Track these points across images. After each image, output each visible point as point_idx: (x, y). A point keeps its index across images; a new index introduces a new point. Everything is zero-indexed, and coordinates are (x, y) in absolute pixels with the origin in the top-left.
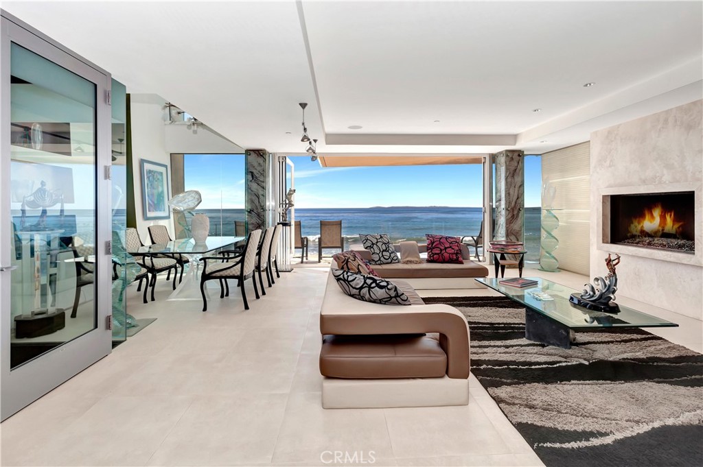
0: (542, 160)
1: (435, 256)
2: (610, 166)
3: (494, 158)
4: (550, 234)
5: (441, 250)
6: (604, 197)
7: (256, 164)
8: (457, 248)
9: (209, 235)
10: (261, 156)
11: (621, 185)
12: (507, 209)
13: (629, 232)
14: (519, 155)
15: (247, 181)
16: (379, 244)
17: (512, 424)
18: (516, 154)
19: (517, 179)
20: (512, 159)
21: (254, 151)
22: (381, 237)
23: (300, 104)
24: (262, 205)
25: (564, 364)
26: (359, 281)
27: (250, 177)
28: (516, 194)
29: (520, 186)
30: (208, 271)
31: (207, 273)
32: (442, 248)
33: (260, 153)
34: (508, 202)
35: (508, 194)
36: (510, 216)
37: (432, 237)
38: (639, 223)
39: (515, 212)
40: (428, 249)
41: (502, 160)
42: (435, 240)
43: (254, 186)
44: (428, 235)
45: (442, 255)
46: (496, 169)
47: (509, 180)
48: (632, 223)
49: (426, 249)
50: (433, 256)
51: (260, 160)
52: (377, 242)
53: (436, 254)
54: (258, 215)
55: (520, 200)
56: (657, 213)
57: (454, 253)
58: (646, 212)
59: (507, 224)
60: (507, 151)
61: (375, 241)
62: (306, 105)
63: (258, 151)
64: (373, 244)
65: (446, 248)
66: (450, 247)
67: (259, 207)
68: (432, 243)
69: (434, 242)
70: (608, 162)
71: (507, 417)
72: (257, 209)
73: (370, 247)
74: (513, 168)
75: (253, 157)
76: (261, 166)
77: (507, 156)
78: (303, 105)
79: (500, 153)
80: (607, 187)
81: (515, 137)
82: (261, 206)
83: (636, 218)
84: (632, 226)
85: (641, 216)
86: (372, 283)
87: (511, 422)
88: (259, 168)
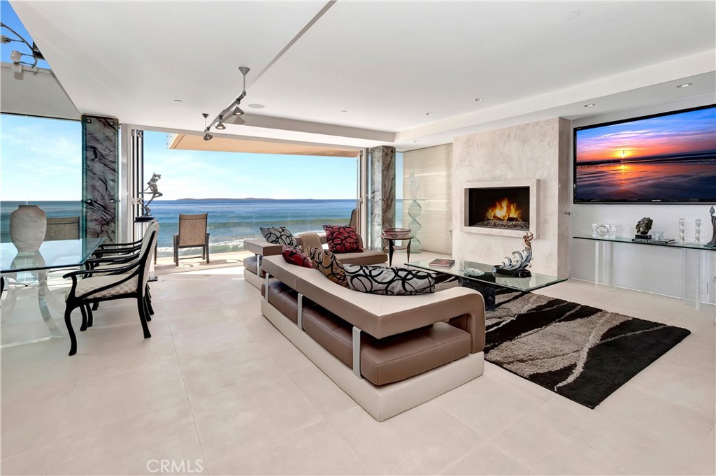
0: (404, 157)
1: (337, 247)
2: (469, 165)
3: (369, 152)
4: (415, 220)
5: (342, 240)
6: (466, 189)
7: (100, 136)
8: (356, 238)
9: (45, 240)
10: (111, 126)
11: (478, 181)
12: (383, 200)
13: (485, 217)
14: (392, 151)
15: (85, 159)
16: (284, 237)
17: (525, 378)
18: (390, 150)
19: (391, 173)
20: (387, 154)
21: (99, 118)
22: (283, 230)
23: (241, 69)
24: (112, 193)
25: (504, 323)
26: (387, 275)
27: (91, 154)
28: (390, 186)
29: (393, 179)
30: (79, 292)
31: (77, 295)
32: (343, 238)
33: (109, 123)
34: (384, 193)
35: (384, 186)
36: (385, 206)
37: (330, 227)
38: (492, 211)
39: (389, 203)
40: (328, 239)
41: (378, 154)
42: (335, 230)
43: (98, 167)
44: (327, 226)
45: (344, 245)
46: (372, 163)
47: (385, 173)
48: (488, 211)
49: (326, 240)
50: (335, 247)
51: (109, 132)
52: (281, 236)
53: (338, 244)
54: (105, 208)
55: (392, 191)
56: (504, 204)
57: (354, 243)
58: (497, 204)
59: (383, 213)
60: (383, 146)
61: (279, 235)
62: (248, 70)
63: (105, 118)
64: (278, 238)
65: (346, 238)
66: (349, 237)
67: (106, 197)
68: (332, 233)
69: (334, 233)
70: (467, 163)
71: (517, 374)
72: (103, 198)
73: (275, 241)
74: (388, 163)
75: (94, 127)
76: (111, 141)
77: (383, 151)
78: (245, 70)
79: (377, 148)
80: (467, 182)
81: (393, 135)
82: (109, 195)
83: (490, 208)
84: (488, 213)
85: (494, 206)
86: (407, 275)
87: (522, 377)
88: (107, 144)
